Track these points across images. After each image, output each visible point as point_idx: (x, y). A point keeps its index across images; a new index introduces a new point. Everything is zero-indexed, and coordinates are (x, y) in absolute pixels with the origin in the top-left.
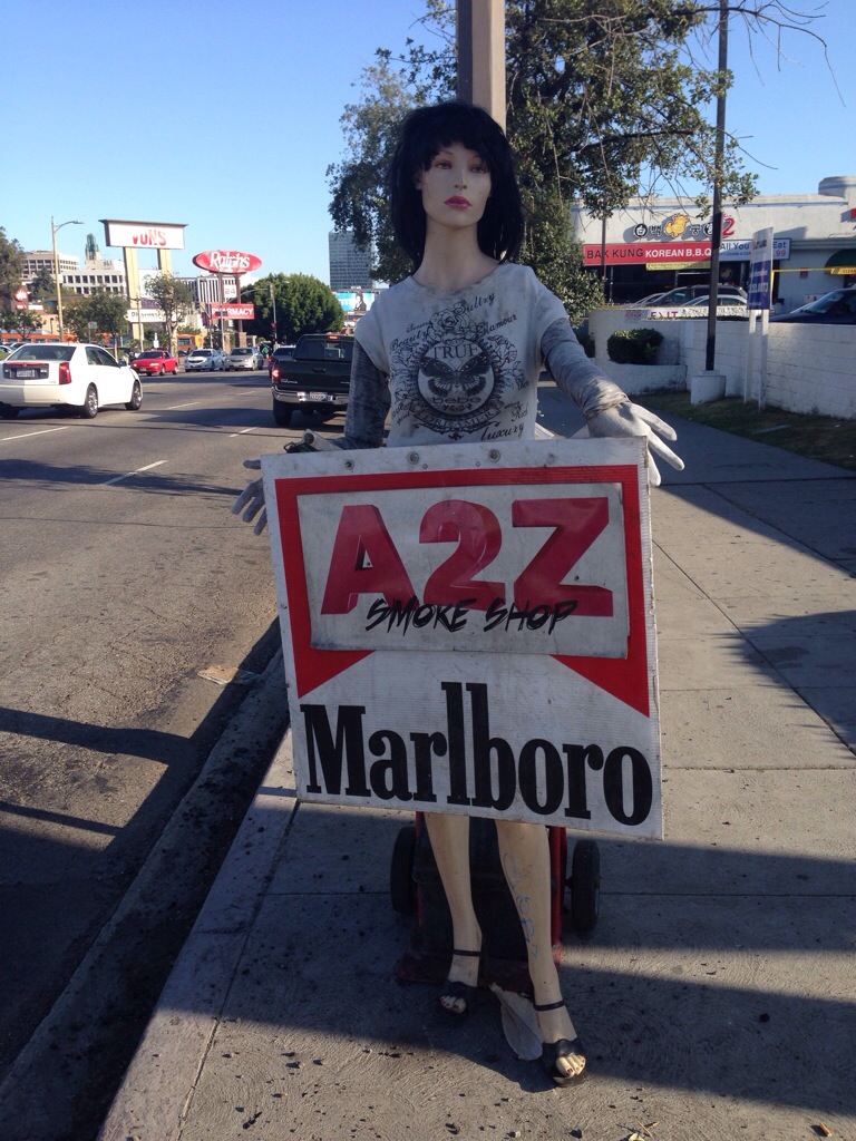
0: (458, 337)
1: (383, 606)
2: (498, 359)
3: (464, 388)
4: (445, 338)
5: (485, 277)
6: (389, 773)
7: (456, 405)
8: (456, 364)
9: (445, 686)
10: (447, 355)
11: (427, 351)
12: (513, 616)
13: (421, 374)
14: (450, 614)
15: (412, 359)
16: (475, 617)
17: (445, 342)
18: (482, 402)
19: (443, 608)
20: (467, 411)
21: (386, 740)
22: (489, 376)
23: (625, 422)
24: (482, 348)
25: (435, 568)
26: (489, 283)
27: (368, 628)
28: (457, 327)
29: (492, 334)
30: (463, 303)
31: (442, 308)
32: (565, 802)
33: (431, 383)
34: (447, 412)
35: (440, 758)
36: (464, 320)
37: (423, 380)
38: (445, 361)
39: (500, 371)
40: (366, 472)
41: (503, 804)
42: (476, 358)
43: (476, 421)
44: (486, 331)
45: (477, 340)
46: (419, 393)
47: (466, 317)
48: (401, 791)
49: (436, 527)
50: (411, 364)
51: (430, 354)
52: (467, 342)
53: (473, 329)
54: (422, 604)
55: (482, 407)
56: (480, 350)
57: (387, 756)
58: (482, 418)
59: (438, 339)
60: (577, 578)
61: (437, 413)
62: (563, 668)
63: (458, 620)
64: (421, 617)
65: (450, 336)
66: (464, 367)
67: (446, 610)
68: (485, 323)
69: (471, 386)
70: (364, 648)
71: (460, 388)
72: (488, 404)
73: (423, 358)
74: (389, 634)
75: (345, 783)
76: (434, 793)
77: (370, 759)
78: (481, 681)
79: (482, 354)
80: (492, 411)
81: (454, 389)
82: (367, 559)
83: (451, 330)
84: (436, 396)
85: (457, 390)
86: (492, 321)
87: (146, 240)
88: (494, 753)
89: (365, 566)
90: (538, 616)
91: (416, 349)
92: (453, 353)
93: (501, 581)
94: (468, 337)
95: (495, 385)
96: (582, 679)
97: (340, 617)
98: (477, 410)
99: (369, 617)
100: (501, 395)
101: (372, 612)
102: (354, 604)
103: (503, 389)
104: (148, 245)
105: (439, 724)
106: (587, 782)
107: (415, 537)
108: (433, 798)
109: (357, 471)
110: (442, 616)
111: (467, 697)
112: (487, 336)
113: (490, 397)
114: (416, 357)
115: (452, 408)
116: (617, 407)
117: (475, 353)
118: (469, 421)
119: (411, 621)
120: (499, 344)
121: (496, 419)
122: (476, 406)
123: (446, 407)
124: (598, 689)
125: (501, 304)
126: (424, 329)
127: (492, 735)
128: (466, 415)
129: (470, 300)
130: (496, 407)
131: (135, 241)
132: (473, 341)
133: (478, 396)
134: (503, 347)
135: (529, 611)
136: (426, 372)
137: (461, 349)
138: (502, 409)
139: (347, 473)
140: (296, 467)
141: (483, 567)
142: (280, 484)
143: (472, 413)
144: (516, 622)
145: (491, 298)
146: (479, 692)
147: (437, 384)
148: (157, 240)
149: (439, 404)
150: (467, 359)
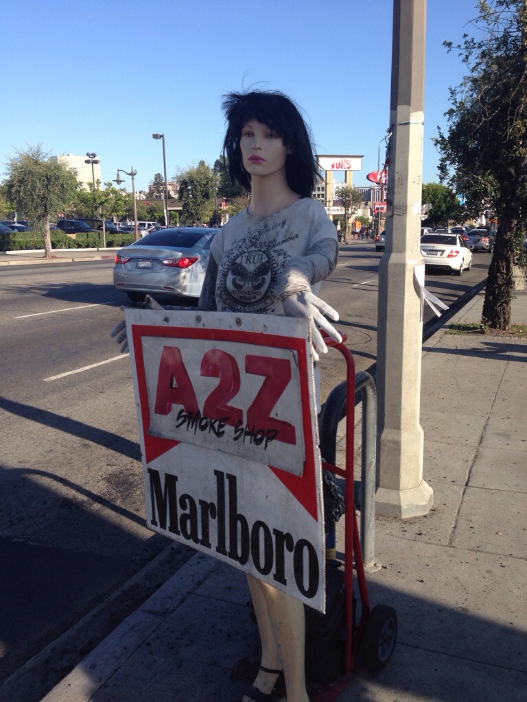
0: (257, 249)
1: (184, 414)
2: (276, 265)
3: (252, 284)
4: (250, 250)
5: (283, 209)
6: (188, 522)
7: (248, 296)
8: (251, 268)
9: (216, 472)
10: (248, 262)
11: (236, 258)
12: (247, 434)
13: (230, 273)
14: (216, 425)
15: (228, 263)
16: (229, 429)
17: (249, 253)
18: (262, 295)
19: (213, 421)
20: (254, 300)
21: (187, 501)
22: (268, 277)
23: (301, 306)
24: (268, 257)
25: (209, 393)
26: (285, 212)
27: (178, 427)
28: (258, 243)
29: (277, 248)
30: (266, 226)
31: (253, 230)
32: (274, 570)
33: (234, 280)
34: (242, 300)
35: (213, 520)
36: (264, 238)
37: (230, 277)
38: (246, 265)
39: (276, 274)
40: (175, 326)
41: (243, 561)
42: (263, 264)
43: (259, 308)
44: (274, 246)
45: (267, 253)
46: (226, 287)
47: (265, 236)
48: (193, 536)
49: (209, 367)
50: (226, 267)
51: (238, 261)
52: (261, 253)
53: (267, 244)
54: (202, 416)
55: (262, 298)
56: (267, 259)
57: (188, 511)
58: (262, 306)
59: (246, 250)
60: (277, 414)
61: (236, 301)
62: (274, 475)
63: (221, 430)
64: (202, 424)
65: (253, 249)
66: (255, 271)
67: (215, 422)
68: (275, 240)
69: (256, 283)
70: (175, 439)
71: (250, 285)
72: (265, 297)
73: (234, 263)
74: (187, 433)
75: (168, 524)
76: (210, 542)
77: (180, 512)
78: (233, 474)
79: (267, 262)
80: (268, 301)
81: (246, 285)
82: (175, 383)
83: (254, 245)
84: (235, 289)
85: (248, 286)
86: (280, 239)
87: (340, 166)
88: (239, 523)
89: (174, 386)
90: (259, 436)
91: (231, 257)
92: (252, 260)
93: (241, 408)
94: (263, 250)
95: (270, 284)
96: (282, 485)
97: (163, 416)
98: (259, 300)
99: (178, 419)
100: (274, 290)
101: (179, 417)
102: (170, 410)
103: (275, 287)
104: (340, 169)
105: (212, 499)
106: (285, 559)
107: (198, 372)
108: (209, 546)
109: (171, 324)
110: (212, 426)
111: (227, 482)
112: (274, 249)
113: (266, 292)
114: (230, 262)
115: (245, 298)
116: (297, 294)
117: (264, 261)
118: (255, 307)
119: (198, 427)
120: (279, 255)
121: (272, 307)
122: (258, 297)
123: (241, 297)
124: (291, 495)
125: (289, 227)
126: (240, 243)
127: (239, 512)
128: (253, 303)
129: (270, 224)
130: (270, 299)
131: (333, 166)
132: (264, 252)
133: (259, 290)
134: (281, 257)
135: (255, 432)
136: (233, 273)
137: (256, 258)
138: (275, 300)
139: (165, 324)
140: (141, 318)
141: (233, 397)
142: (134, 327)
143: (256, 302)
144: (248, 438)
145: (284, 223)
146: (233, 479)
147: (237, 281)
148: (346, 165)
149: (236, 295)
150: (258, 265)
